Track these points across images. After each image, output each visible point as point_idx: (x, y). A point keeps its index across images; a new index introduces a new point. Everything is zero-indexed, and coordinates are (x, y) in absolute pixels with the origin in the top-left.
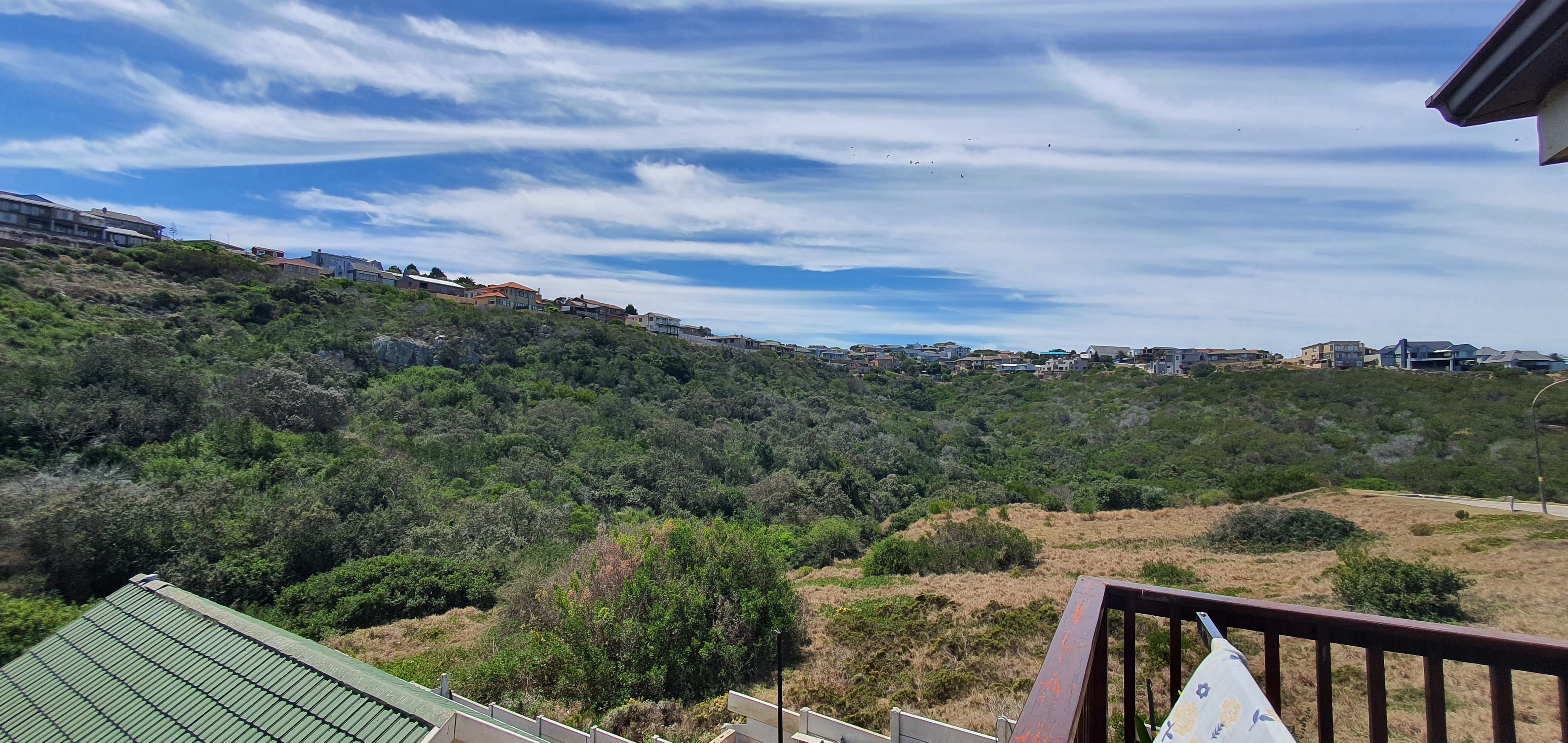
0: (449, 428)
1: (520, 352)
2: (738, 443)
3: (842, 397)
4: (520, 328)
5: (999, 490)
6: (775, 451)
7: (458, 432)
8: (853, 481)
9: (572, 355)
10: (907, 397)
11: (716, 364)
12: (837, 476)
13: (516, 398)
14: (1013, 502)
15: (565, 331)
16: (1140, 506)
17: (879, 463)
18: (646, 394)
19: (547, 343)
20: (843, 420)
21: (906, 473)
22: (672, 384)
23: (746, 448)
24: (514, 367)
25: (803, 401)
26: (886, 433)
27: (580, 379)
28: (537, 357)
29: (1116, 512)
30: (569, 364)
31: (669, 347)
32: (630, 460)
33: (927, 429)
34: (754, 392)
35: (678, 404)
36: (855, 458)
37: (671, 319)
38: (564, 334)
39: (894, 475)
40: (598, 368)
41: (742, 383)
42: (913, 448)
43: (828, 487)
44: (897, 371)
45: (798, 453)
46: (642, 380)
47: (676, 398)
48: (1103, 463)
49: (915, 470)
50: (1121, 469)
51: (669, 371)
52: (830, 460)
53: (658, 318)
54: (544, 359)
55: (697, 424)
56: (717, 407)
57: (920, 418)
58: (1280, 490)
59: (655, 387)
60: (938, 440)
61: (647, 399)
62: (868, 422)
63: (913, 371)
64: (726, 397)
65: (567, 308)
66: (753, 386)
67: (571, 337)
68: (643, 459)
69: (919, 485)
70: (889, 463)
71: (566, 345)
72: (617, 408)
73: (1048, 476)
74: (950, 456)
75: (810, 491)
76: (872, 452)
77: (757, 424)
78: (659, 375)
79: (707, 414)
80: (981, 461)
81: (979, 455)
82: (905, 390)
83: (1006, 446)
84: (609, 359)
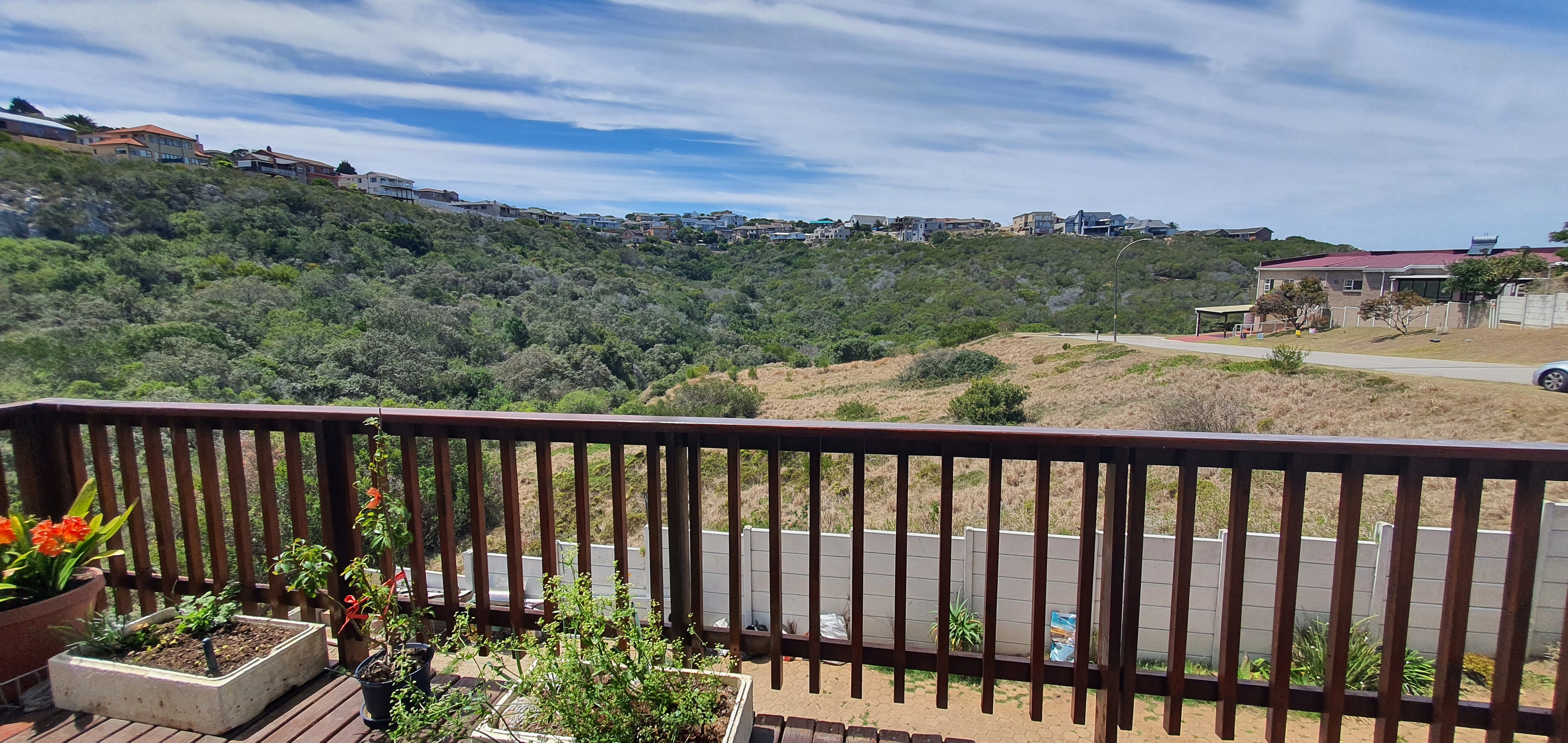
0: (66, 319)
1: (175, 219)
2: (488, 322)
3: (611, 268)
4: (168, 187)
5: (757, 352)
6: (529, 328)
7: (81, 324)
8: (616, 352)
9: (257, 224)
10: (683, 267)
11: (462, 233)
12: (599, 349)
13: (176, 279)
14: (768, 362)
15: (242, 192)
16: (867, 357)
17: (646, 334)
18: (368, 270)
19: (216, 208)
20: (612, 291)
21: (674, 342)
22: (404, 257)
23: (497, 326)
24: (169, 238)
25: (566, 274)
26: (655, 303)
27: (273, 253)
28: (203, 226)
29: (846, 364)
30: (255, 236)
31: (396, 214)
32: (343, 345)
33: (697, 298)
34: (509, 265)
35: (412, 281)
36: (621, 330)
37: (401, 181)
38: (242, 197)
39: (661, 345)
40: (297, 240)
41: (495, 255)
42: (683, 318)
43: (586, 360)
44: (674, 241)
45: (557, 329)
46: (363, 255)
47: (410, 273)
48: (855, 323)
49: (684, 338)
50: (869, 327)
51: (399, 241)
52: (594, 333)
53: (383, 179)
54: (215, 228)
55: (438, 302)
56: (463, 282)
57: (692, 288)
58: (972, 337)
59: (381, 261)
60: (708, 309)
61: (371, 275)
62: (637, 293)
63: (689, 241)
64: (474, 270)
65: (248, 163)
66: (508, 258)
67: (254, 200)
68: (359, 344)
69: (687, 353)
70: (657, 333)
71: (247, 211)
72: (328, 287)
73: (806, 337)
74: (719, 323)
75: (566, 365)
76: (639, 323)
77: (514, 300)
78: (386, 247)
79: (450, 290)
80: (748, 326)
81: (746, 321)
82: (682, 260)
83: (772, 311)
84: (313, 228)
